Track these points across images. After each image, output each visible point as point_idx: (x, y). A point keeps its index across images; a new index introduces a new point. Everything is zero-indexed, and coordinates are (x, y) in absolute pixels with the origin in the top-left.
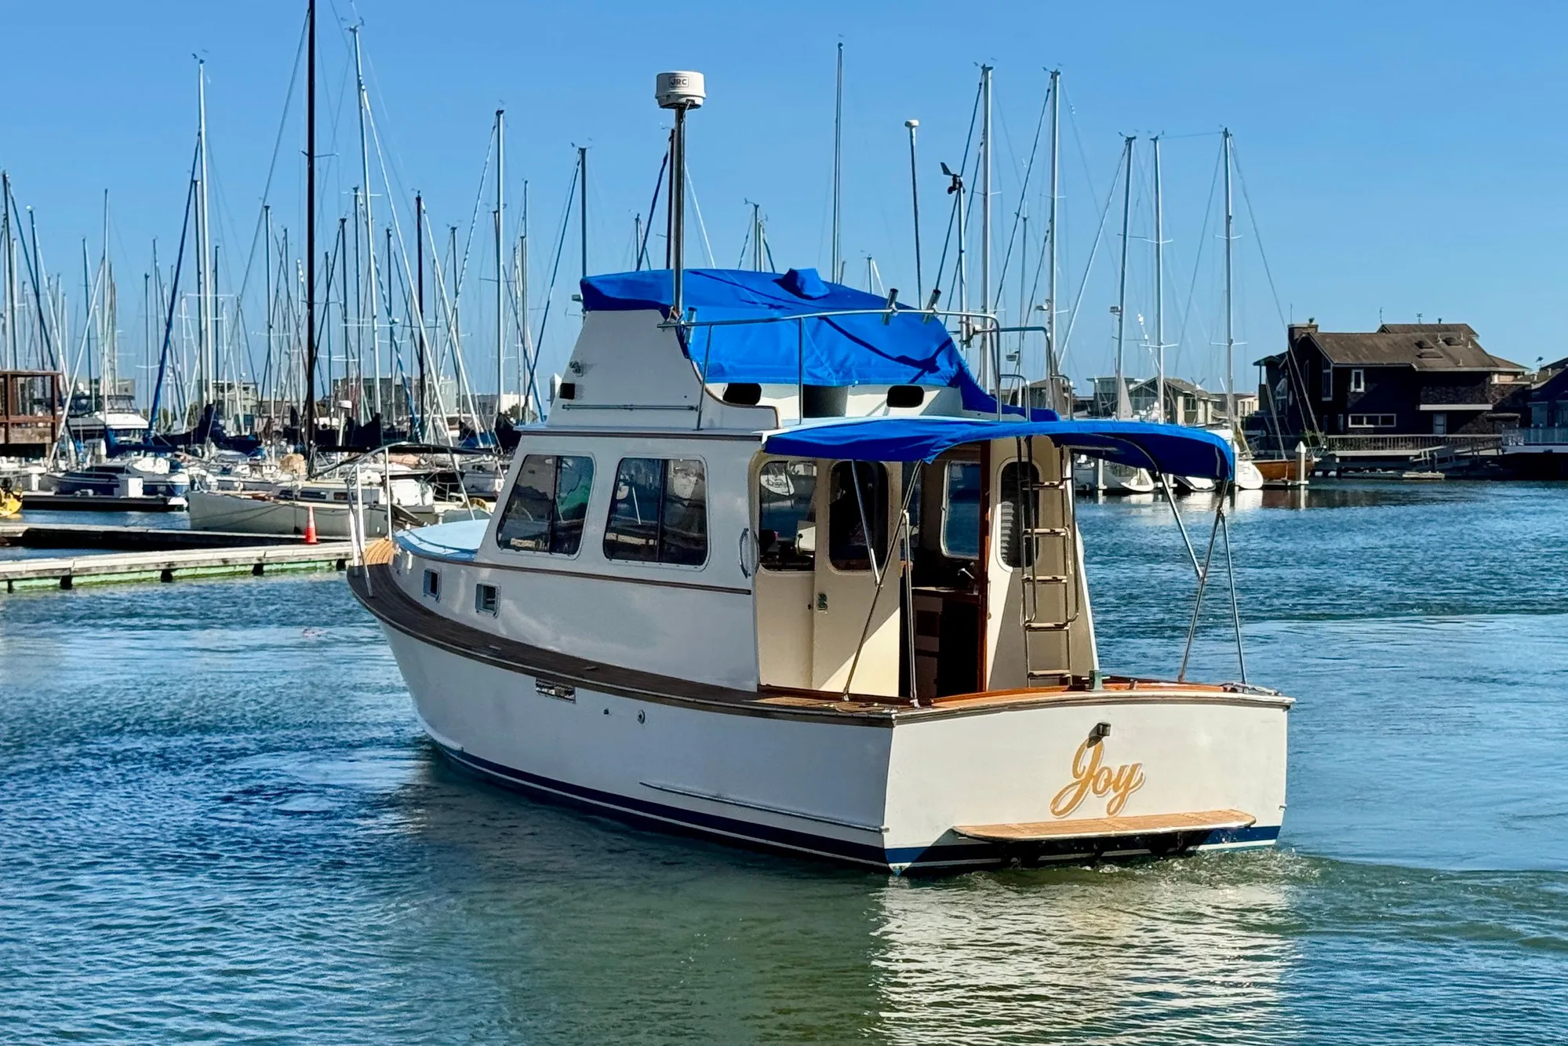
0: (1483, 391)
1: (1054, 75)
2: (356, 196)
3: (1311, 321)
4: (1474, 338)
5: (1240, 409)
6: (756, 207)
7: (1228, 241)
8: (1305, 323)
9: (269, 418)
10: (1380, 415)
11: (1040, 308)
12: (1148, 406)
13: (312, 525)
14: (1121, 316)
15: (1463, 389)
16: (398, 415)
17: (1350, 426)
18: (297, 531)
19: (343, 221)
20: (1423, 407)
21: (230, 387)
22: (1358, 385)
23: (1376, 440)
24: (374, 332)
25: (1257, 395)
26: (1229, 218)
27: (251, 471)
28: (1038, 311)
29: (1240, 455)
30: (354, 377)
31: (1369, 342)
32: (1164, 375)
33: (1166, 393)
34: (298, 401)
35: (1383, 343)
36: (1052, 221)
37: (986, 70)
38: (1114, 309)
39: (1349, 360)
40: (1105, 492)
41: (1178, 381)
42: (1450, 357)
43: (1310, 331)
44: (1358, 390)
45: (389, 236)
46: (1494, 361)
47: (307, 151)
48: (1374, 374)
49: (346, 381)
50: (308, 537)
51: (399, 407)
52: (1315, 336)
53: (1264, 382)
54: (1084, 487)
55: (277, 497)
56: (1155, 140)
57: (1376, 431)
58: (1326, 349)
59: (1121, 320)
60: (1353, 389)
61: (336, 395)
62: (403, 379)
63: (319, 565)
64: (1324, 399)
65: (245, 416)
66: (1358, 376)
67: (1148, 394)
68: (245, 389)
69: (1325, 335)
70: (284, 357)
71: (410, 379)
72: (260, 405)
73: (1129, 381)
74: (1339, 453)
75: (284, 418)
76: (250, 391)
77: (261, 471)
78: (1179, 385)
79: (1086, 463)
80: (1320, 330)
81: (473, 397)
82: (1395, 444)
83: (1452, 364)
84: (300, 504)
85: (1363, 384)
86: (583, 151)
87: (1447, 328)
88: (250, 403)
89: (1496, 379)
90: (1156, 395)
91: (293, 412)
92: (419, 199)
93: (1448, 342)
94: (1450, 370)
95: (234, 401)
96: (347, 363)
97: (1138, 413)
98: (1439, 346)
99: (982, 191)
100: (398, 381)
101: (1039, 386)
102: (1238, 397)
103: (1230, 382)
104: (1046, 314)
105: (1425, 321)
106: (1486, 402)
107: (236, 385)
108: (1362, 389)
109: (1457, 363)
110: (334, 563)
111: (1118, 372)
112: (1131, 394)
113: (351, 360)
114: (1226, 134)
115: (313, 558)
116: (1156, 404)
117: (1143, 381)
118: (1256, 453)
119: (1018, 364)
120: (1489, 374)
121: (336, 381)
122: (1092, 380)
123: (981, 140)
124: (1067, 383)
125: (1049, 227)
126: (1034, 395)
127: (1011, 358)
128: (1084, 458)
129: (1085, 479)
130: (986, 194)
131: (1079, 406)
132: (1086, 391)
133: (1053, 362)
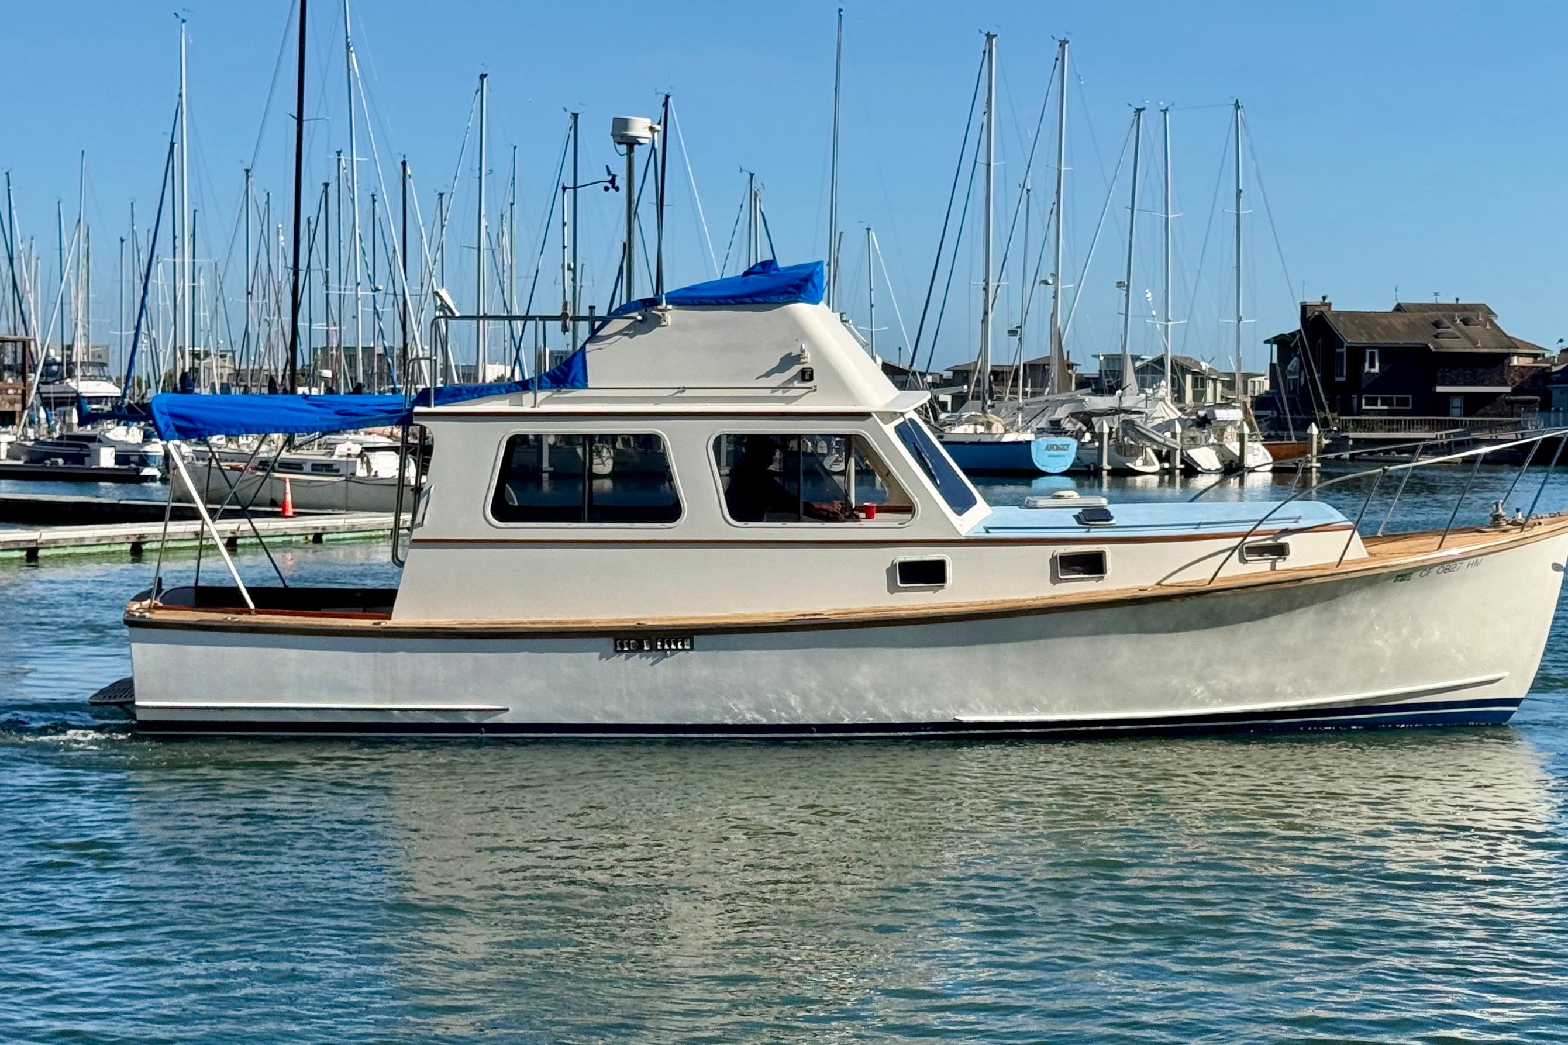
0: (1501, 374)
1: (1063, 44)
2: (339, 160)
3: (1324, 298)
4: (1493, 318)
5: (1250, 388)
6: (752, 175)
7: (1238, 215)
8: (1317, 300)
9: (246, 386)
10: (1395, 396)
11: (1046, 283)
12: (1154, 383)
13: (289, 498)
14: (1128, 291)
15: (1481, 371)
16: (380, 384)
17: (1364, 407)
18: (273, 503)
19: (326, 185)
20: (1440, 389)
21: (207, 354)
22: (1372, 365)
23: (1391, 422)
24: (357, 299)
25: (1268, 373)
26: (1239, 192)
27: (227, 442)
28: (1043, 285)
29: (1250, 436)
30: (335, 345)
31: (1385, 321)
32: (1171, 352)
33: (1173, 371)
35: (1398, 321)
36: (1058, 192)
37: (990, 37)
38: (1120, 284)
39: (1364, 340)
40: (1110, 473)
41: (1186, 359)
42: (1468, 337)
43: (1323, 309)
44: (1373, 370)
45: (374, 201)
46: (1513, 343)
47: (296, 115)
48: (1388, 354)
49: (325, 350)
50: (285, 510)
51: (381, 377)
52: (1328, 314)
53: (1275, 360)
54: (1088, 466)
55: (257, 469)
56: (1165, 111)
57: (1390, 413)
58: (1339, 328)
59: (1127, 296)
60: (1367, 369)
61: (316, 364)
62: (385, 348)
63: (294, 539)
64: (1338, 379)
65: (222, 384)
66: (1372, 355)
67: (1155, 371)
68: (222, 356)
69: (1339, 314)
70: (264, 324)
71: (392, 348)
72: (238, 373)
73: (1135, 358)
74: (1352, 435)
76: (227, 359)
77: (237, 442)
78: (1186, 363)
79: (1091, 442)
80: (1333, 308)
81: (457, 367)
82: (1410, 426)
83: (1468, 344)
84: (277, 475)
85: (1377, 364)
86: (575, 116)
87: (1465, 308)
88: (227, 371)
89: (1515, 361)
90: (1163, 373)
92: (404, 164)
93: (1466, 322)
94: (1468, 350)
95: (210, 369)
96: (327, 331)
97: (1144, 392)
98: (1457, 326)
99: (985, 161)
100: (379, 350)
101: (1041, 362)
102: (1247, 376)
103: (1239, 360)
104: (1051, 289)
105: (1442, 300)
106: (1505, 384)
107: (213, 351)
108: (1376, 370)
109: (1475, 344)
110: (311, 538)
111: (1124, 348)
112: (1137, 371)
113: (332, 328)
114: (1237, 106)
115: (289, 532)
116: (1163, 383)
117: (1149, 358)
118: (1266, 434)
119: (1020, 339)
120: (1508, 356)
121: (315, 350)
122: (1097, 357)
123: (985, 109)
124: (1072, 360)
125: (1055, 199)
126: (1037, 371)
127: (1012, 333)
128: (1088, 437)
129: (1089, 458)
130: (989, 165)
131: (1083, 383)
132: (1091, 368)
133: (1057, 337)
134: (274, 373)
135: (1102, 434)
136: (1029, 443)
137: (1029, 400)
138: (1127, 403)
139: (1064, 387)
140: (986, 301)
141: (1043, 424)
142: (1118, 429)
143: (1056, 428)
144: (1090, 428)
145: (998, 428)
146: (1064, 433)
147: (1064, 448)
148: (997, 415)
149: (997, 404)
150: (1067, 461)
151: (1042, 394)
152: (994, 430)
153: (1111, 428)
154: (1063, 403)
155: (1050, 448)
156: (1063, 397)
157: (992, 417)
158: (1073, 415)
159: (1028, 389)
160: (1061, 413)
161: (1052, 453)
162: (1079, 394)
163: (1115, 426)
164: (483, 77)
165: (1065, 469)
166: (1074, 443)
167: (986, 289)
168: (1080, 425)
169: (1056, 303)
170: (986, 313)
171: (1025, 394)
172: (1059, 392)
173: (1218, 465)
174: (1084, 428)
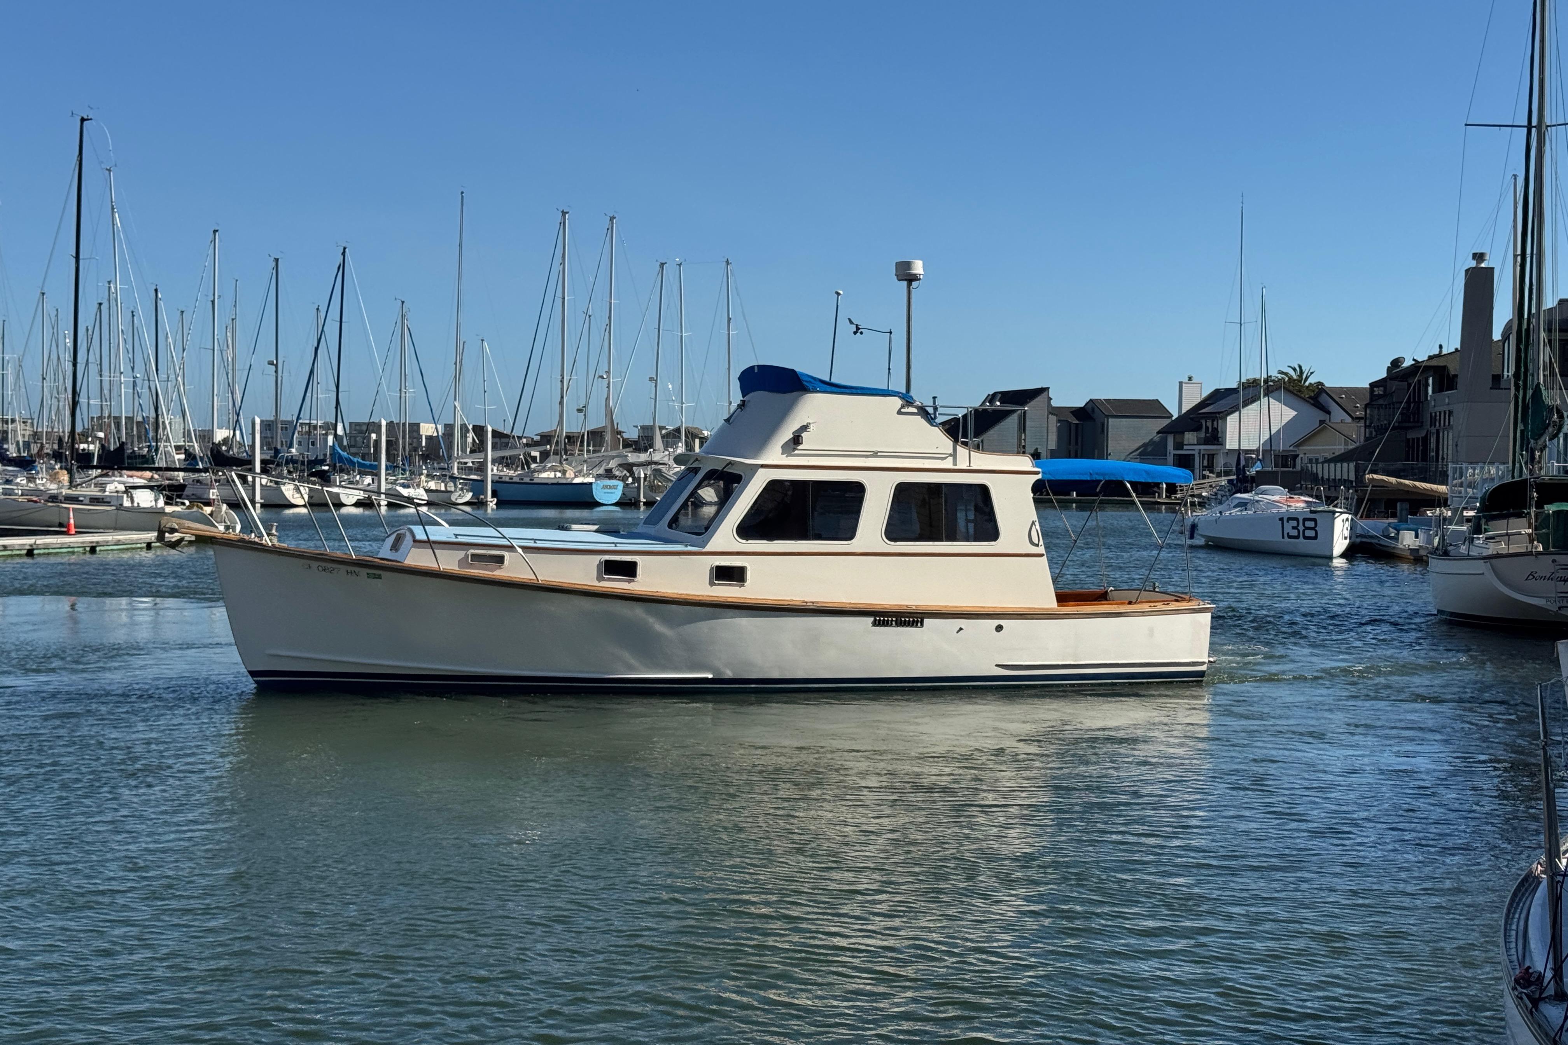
1: (612, 219)
2: (110, 288)
6: (403, 302)
7: (729, 333)
9: (42, 444)
11: (602, 377)
12: (674, 445)
13: (72, 521)
14: (656, 383)
16: (139, 442)
18: (61, 525)
19: (100, 304)
21: (13, 421)
24: (121, 383)
26: (729, 319)
27: (28, 482)
28: (600, 379)
30: (107, 415)
32: (685, 423)
33: (686, 436)
34: (64, 432)
36: (610, 317)
37: (564, 213)
38: (651, 379)
40: (645, 504)
41: (695, 428)
45: (133, 316)
47: (74, 255)
49: (101, 418)
50: (69, 530)
51: (139, 437)
55: (47, 501)
56: (680, 265)
59: (656, 386)
61: (93, 429)
62: (143, 417)
63: (76, 550)
65: (24, 442)
67: (675, 437)
68: (24, 422)
70: (55, 401)
71: (148, 417)
72: (36, 435)
73: (661, 428)
75: (53, 443)
76: (28, 424)
77: (35, 482)
78: (695, 431)
79: (632, 483)
81: (195, 431)
84: (64, 505)
86: (277, 260)
88: (28, 433)
90: (680, 438)
91: (60, 440)
92: (156, 290)
95: (15, 431)
96: (101, 405)
99: (561, 296)
100: (140, 419)
101: (599, 430)
104: (605, 382)
107: (17, 419)
110: (88, 549)
111: (654, 421)
112: (663, 437)
113: (104, 403)
114: (728, 263)
115: (72, 545)
116: (680, 444)
117: (671, 428)
119: (585, 415)
121: (92, 418)
122: (637, 427)
123: (561, 261)
124: (620, 429)
125: (608, 322)
126: (596, 436)
127: (580, 411)
128: (630, 480)
129: (631, 494)
130: (564, 299)
131: (627, 444)
132: (632, 434)
133: (609, 413)
134: (62, 434)
135: (640, 478)
136: (591, 484)
137: (592, 455)
138: (657, 457)
139: (615, 447)
140: (562, 389)
141: (601, 471)
142: (650, 476)
143: (609, 474)
144: (632, 474)
145: (570, 474)
146: (615, 477)
147: (615, 487)
148: (571, 465)
149: (570, 458)
150: (616, 496)
151: (600, 451)
152: (568, 475)
153: (645, 475)
154: (613, 457)
155: (606, 487)
156: (614, 453)
157: (566, 467)
158: (620, 465)
159: (591, 448)
160: (612, 464)
161: (607, 490)
162: (624, 452)
163: (649, 473)
164: (215, 231)
165: (615, 501)
166: (621, 484)
167: (562, 381)
168: (625, 472)
169: (609, 391)
170: (562, 397)
171: (588, 451)
172: (611, 450)
173: (716, 500)
174: (628, 474)
